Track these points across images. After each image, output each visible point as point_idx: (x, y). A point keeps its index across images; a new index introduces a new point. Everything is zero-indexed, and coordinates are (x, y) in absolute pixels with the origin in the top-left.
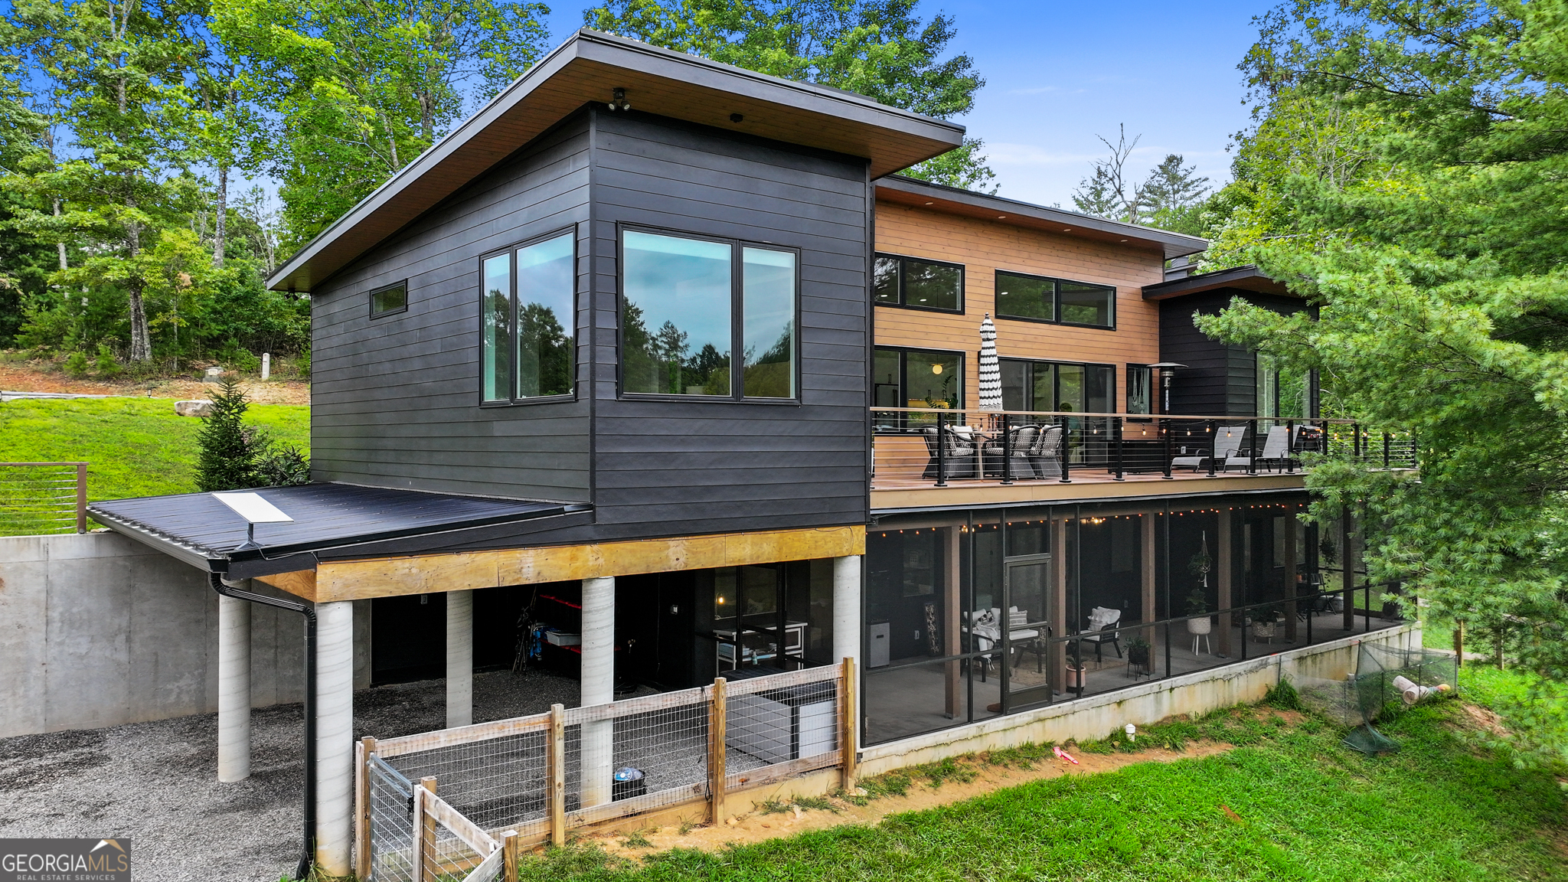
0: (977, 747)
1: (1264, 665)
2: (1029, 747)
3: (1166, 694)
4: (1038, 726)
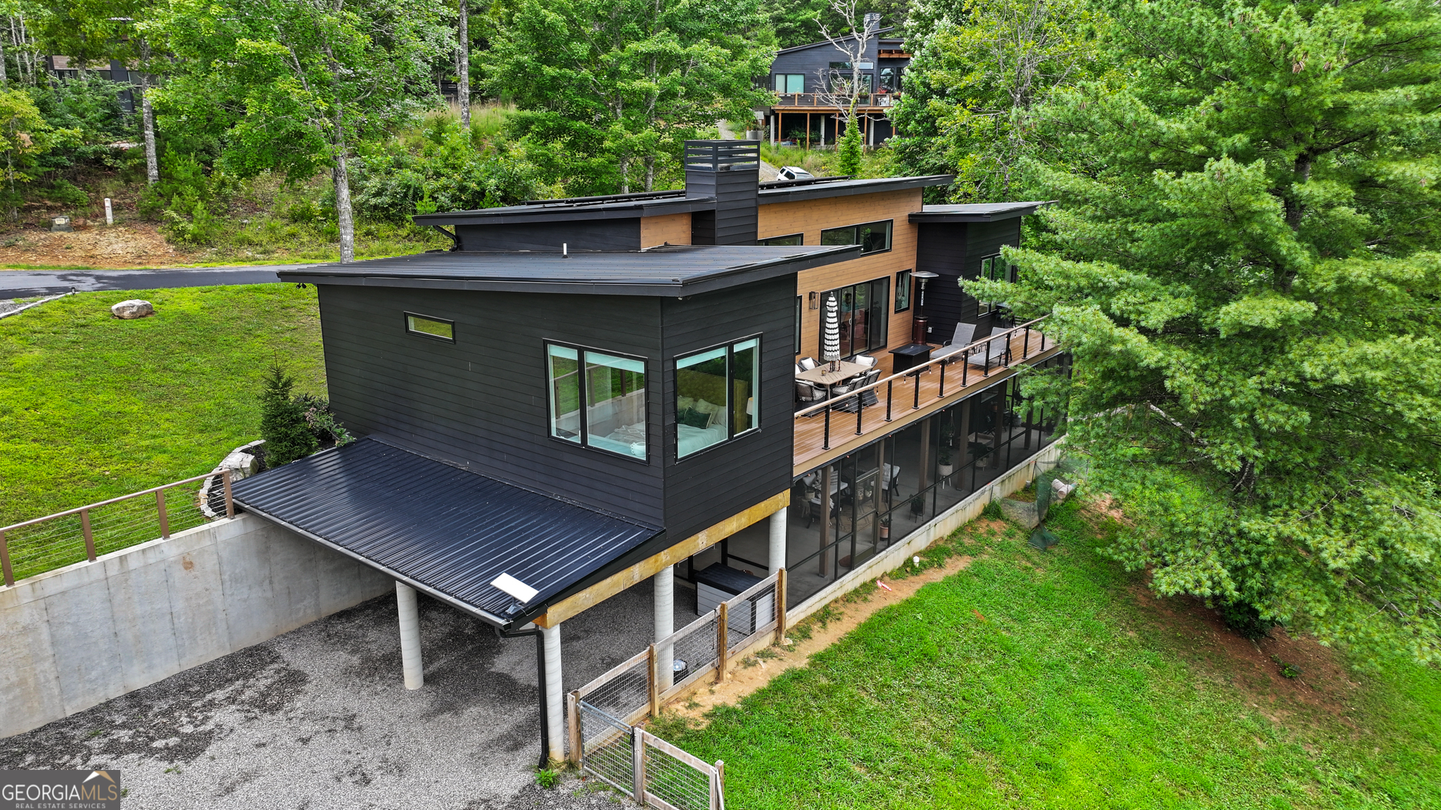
0: (839, 594)
1: (983, 493)
2: (864, 585)
3: (933, 529)
4: (869, 571)
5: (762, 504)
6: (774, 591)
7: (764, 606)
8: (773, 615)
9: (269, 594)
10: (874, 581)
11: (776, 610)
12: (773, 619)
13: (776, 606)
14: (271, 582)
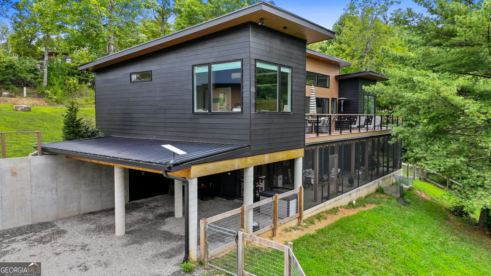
0: (324, 209)
1: (376, 182)
2: (334, 208)
3: (358, 191)
4: (335, 202)
5: (293, 151)
6: (297, 197)
7: (293, 204)
8: (297, 210)
9: (55, 197)
10: (337, 208)
11: (298, 208)
12: (297, 212)
13: (298, 205)
14: (57, 191)
